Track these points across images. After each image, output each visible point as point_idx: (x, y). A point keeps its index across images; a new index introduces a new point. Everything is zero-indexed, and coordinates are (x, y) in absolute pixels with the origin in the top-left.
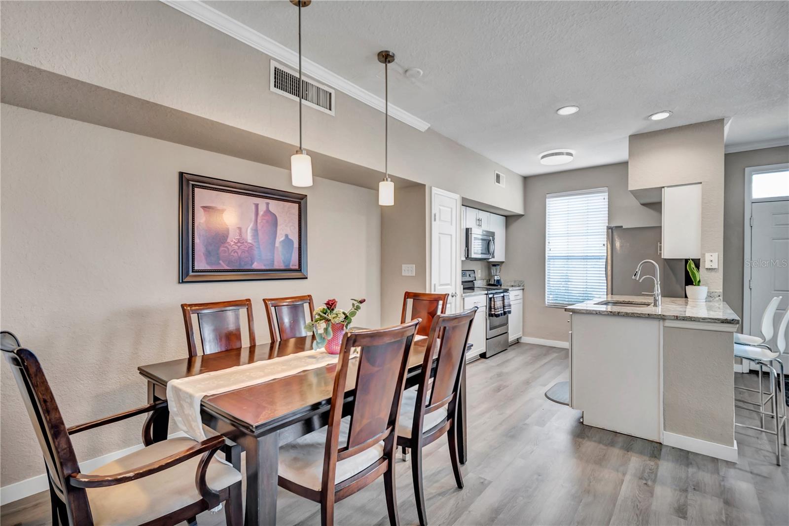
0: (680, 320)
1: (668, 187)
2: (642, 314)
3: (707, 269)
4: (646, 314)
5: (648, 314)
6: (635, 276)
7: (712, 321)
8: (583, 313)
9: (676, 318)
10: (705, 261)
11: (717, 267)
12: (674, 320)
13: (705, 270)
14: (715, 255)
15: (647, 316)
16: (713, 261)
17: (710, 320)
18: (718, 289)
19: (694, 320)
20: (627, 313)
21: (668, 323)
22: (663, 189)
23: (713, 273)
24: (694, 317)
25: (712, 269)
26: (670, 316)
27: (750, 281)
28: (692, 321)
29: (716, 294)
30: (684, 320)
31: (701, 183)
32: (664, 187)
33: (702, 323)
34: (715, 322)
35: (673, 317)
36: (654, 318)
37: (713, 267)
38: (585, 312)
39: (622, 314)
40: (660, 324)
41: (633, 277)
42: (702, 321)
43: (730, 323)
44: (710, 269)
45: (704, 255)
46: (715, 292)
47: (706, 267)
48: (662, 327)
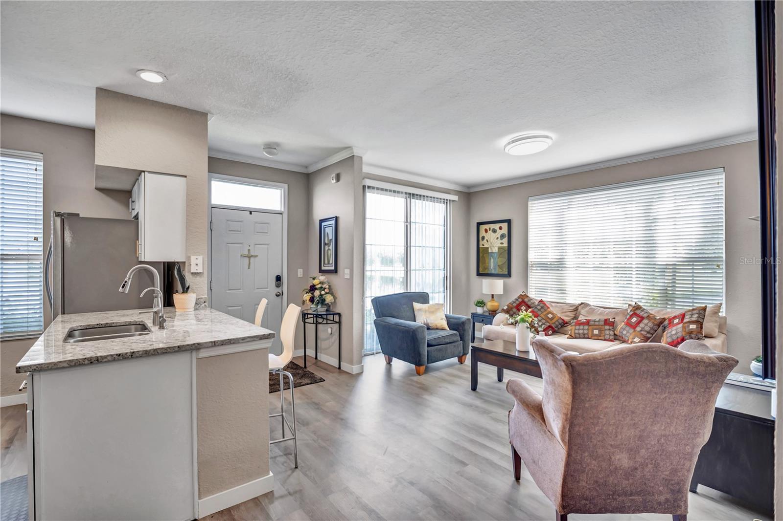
0: (218, 345)
1: (150, 172)
2: (169, 348)
3: (192, 273)
4: (175, 347)
5: (178, 347)
6: (123, 287)
7: (252, 339)
8: (64, 368)
9: (214, 344)
10: (191, 265)
11: (202, 272)
12: (212, 346)
13: (190, 274)
14: (200, 258)
15: (176, 349)
16: (198, 265)
17: (249, 339)
18: (203, 295)
19: (234, 343)
20: (146, 351)
21: (203, 354)
22: (143, 174)
23: (198, 278)
24: (234, 339)
25: (198, 273)
26: (206, 343)
27: (211, 282)
28: (231, 344)
29: (202, 300)
30: (222, 345)
31: (186, 177)
32: (144, 171)
33: (244, 344)
34: (254, 340)
35: (211, 344)
36: (186, 350)
37: (198, 271)
38: (65, 365)
39: (137, 354)
40: (191, 358)
41: (121, 289)
42: (242, 341)
43: (267, 338)
44: (195, 273)
45: (189, 258)
46: (201, 298)
47: (192, 272)
48: (194, 360)
